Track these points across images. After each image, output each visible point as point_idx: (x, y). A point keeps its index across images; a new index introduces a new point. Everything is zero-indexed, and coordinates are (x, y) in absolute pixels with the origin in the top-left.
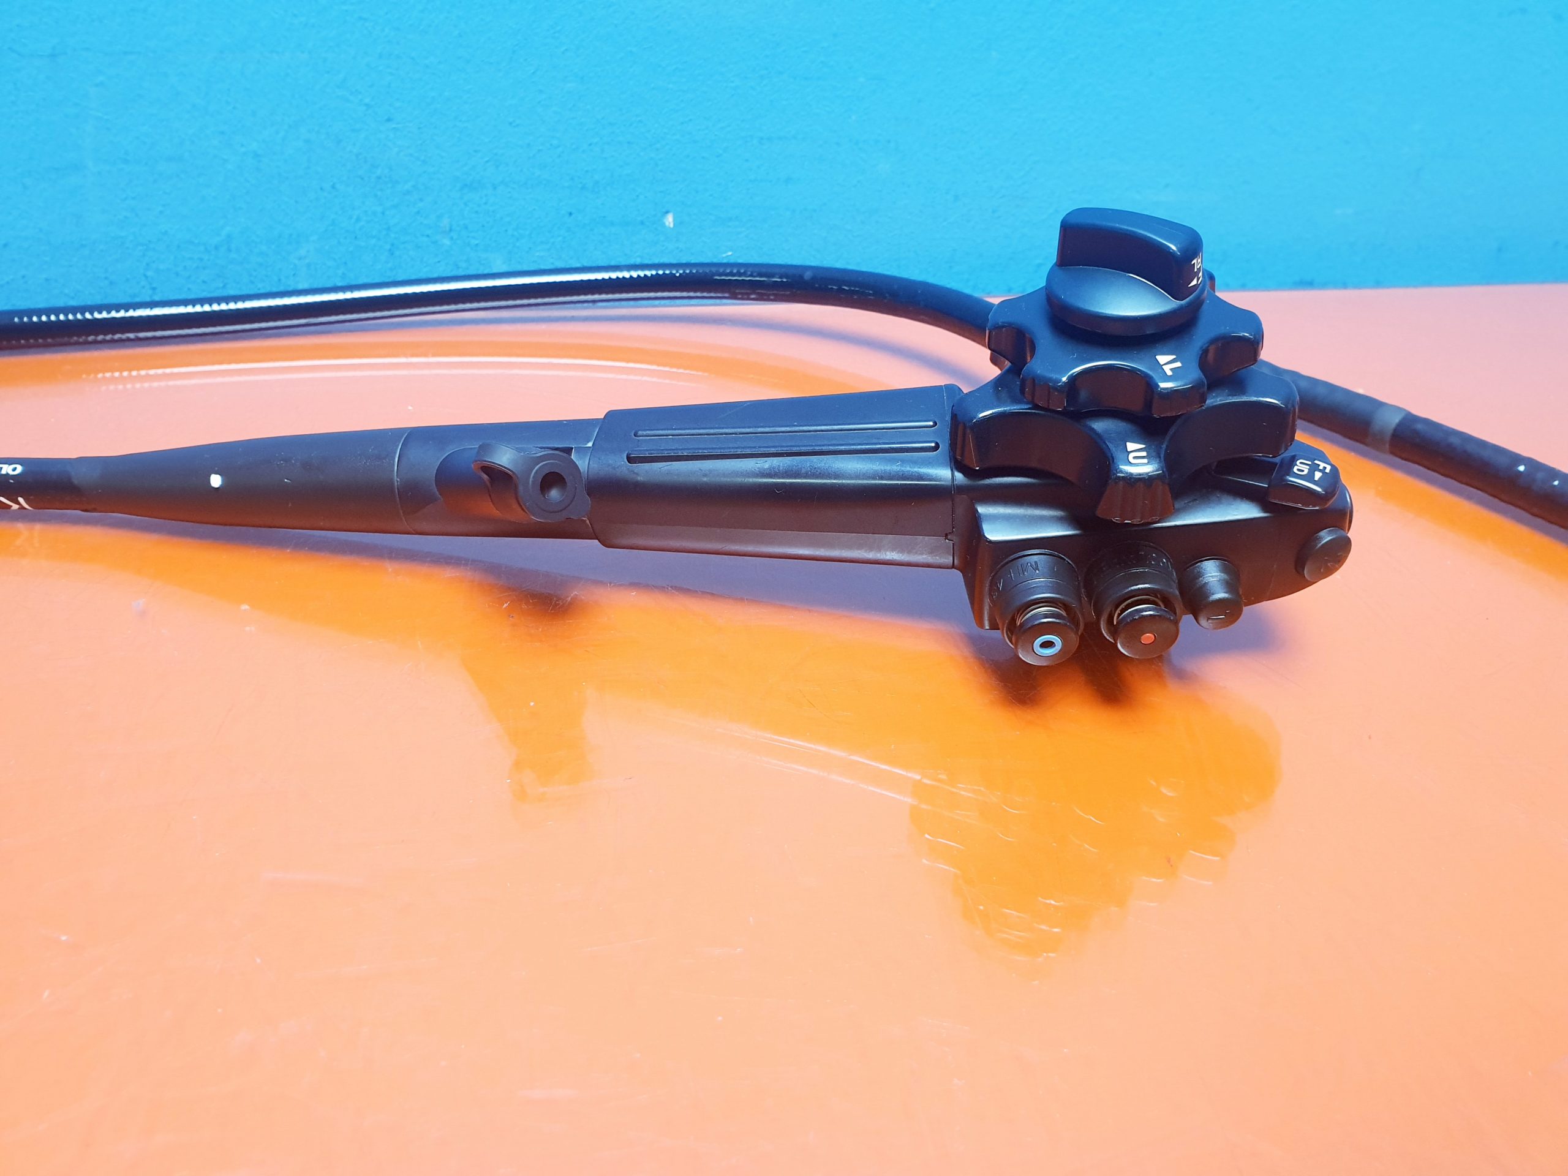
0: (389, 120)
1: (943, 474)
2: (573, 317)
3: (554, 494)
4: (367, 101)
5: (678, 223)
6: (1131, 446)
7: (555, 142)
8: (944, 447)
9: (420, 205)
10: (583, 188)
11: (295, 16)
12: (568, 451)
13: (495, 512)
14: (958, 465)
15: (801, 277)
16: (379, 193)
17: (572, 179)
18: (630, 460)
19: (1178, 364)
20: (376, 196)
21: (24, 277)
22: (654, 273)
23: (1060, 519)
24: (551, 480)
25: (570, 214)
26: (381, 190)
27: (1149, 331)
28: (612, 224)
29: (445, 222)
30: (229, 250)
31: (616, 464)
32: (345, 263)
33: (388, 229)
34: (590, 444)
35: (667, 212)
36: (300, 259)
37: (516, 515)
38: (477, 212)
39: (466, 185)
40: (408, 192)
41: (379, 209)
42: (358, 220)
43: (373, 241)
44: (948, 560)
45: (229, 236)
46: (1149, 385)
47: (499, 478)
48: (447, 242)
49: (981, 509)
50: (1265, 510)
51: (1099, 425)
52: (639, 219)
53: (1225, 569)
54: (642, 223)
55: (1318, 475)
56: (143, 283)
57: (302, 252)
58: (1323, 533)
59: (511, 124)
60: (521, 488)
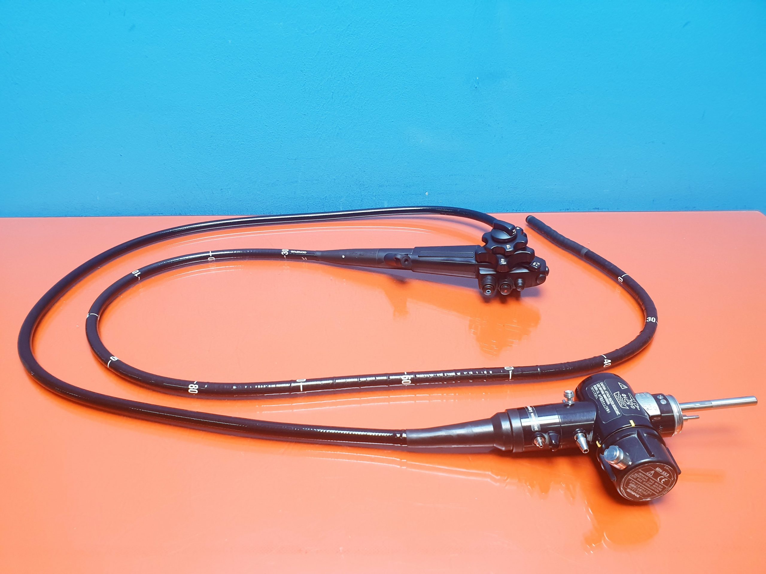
0: (364, 172)
1: (474, 262)
2: (403, 217)
3: (406, 263)
4: (360, 168)
5: (429, 194)
6: (502, 259)
7: (401, 176)
8: (474, 257)
9: (369, 190)
10: (407, 186)
11: (347, 151)
12: (408, 255)
13: (396, 265)
14: (476, 261)
15: (457, 210)
16: (360, 187)
17: (404, 184)
18: (419, 256)
19: (510, 247)
20: (360, 188)
21: (282, 205)
22: (423, 208)
23: (493, 271)
24: (406, 260)
25: (403, 192)
26: (361, 187)
27: (506, 241)
28: (413, 194)
29: (374, 194)
30: (326, 199)
31: (416, 257)
32: (351, 203)
33: (361, 195)
34: (411, 253)
35: (426, 192)
36: (341, 202)
37: (400, 266)
38: (382, 192)
39: (380, 186)
40: (367, 187)
41: (360, 191)
42: (355, 193)
43: (358, 198)
44: (475, 277)
45: (326, 196)
46: (504, 249)
47: (398, 260)
48: (374, 198)
49: (480, 268)
50: (529, 271)
51: (498, 255)
52: (420, 193)
53: (522, 281)
54: (420, 194)
55: (537, 265)
56: (306, 206)
57: (342, 200)
58: (540, 275)
59: (391, 172)
60: (401, 262)
